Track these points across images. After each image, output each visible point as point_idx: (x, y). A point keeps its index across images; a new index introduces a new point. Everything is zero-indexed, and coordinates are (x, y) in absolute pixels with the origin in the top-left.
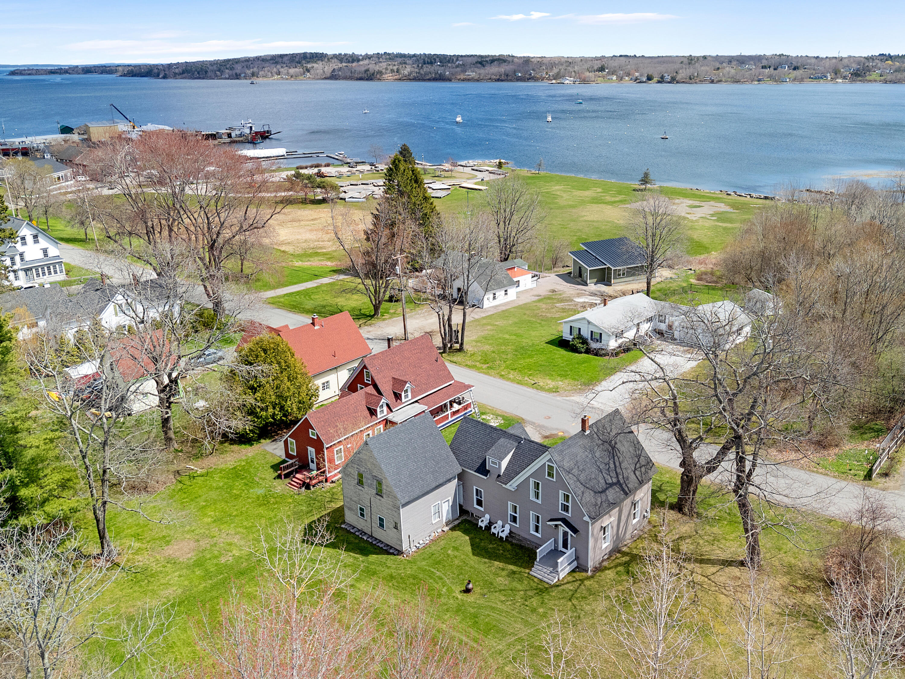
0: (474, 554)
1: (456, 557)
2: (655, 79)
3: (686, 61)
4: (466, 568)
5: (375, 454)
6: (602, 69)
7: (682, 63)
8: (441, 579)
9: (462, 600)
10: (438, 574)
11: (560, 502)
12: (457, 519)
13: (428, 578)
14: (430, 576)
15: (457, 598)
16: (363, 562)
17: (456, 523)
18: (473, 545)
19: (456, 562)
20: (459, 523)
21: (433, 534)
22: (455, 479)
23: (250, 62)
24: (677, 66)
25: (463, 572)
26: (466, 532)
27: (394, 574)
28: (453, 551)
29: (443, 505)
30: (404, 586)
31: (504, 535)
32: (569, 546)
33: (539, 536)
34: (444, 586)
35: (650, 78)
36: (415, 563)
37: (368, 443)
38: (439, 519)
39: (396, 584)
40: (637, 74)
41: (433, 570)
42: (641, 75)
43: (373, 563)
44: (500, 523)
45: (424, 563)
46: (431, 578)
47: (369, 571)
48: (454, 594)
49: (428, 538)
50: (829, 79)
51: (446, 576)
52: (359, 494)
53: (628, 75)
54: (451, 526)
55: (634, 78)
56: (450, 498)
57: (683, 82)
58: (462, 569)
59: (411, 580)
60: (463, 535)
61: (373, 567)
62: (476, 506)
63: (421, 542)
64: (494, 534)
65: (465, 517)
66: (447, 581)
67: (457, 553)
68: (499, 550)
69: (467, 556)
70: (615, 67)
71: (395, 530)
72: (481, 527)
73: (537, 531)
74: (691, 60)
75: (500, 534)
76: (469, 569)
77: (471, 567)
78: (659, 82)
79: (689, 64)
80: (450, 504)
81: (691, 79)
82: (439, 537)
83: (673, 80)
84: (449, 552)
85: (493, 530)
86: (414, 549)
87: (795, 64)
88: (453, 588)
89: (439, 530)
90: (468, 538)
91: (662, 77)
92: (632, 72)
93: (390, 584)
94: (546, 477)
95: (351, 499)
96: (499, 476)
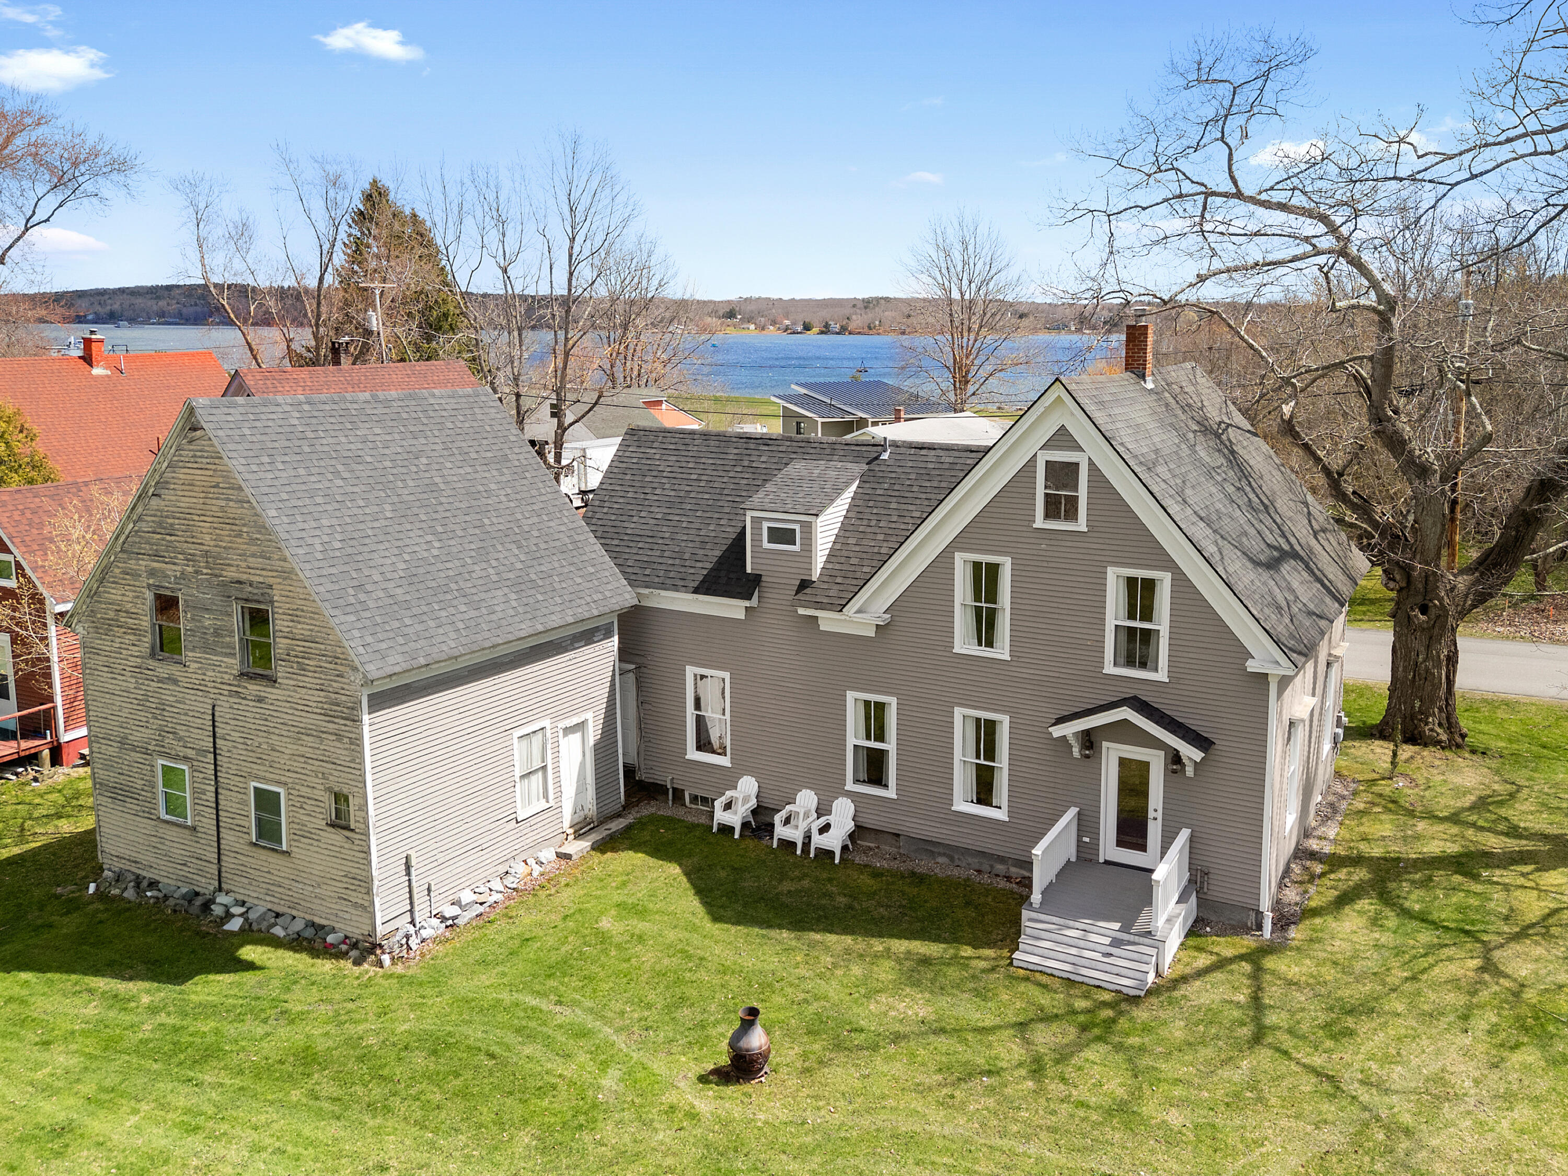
0: (716, 919)
1: (641, 939)
2: (816, 330)
3: (860, 305)
4: (703, 975)
5: (236, 464)
6: (731, 314)
7: (854, 306)
8: (582, 1033)
9: (725, 1123)
10: (565, 1015)
11: (1111, 623)
12: (618, 815)
13: (511, 1038)
14: (518, 1031)
15: (693, 1115)
16: (153, 1010)
17: (616, 825)
18: (704, 891)
19: (647, 957)
20: (629, 828)
21: (521, 869)
22: (608, 635)
23: (107, 297)
24: (848, 311)
25: (692, 993)
26: (660, 851)
27: (321, 1045)
28: (619, 918)
29: (563, 742)
30: (377, 1091)
31: (834, 841)
32: (1154, 831)
33: (1001, 815)
34: (604, 1066)
35: (807, 327)
36: (436, 983)
37: (202, 417)
38: (543, 805)
39: (329, 1089)
40: (787, 322)
41: (533, 1001)
42: (794, 324)
43: (207, 1010)
44: (806, 799)
45: (485, 978)
46: (531, 1037)
47: (177, 1047)
48: (670, 1097)
49: (497, 885)
50: (1073, 328)
51: (607, 1022)
52: (162, 707)
53: (774, 323)
54: (595, 837)
55: (783, 327)
56: (589, 715)
57: (859, 333)
58: (679, 981)
59: (419, 1060)
60: (652, 861)
61: (207, 1026)
62: (693, 754)
63: (467, 897)
64: (788, 845)
65: (648, 810)
66: (620, 1041)
67: (641, 926)
68: (830, 896)
69: (694, 929)
70: (752, 312)
71: (336, 837)
72: (727, 830)
73: (984, 794)
74: (868, 304)
75: (818, 841)
76: (717, 981)
77: (724, 970)
78: (822, 333)
79: (866, 308)
80: (591, 741)
81: (870, 328)
82: (549, 881)
83: (843, 330)
84: (605, 924)
85: (781, 831)
86: (432, 928)
87: (1022, 309)
88: (658, 1066)
89: (548, 855)
90: (675, 870)
91: (827, 326)
92: (779, 320)
93: (296, 1095)
94: (1040, 522)
95: (123, 742)
96: (805, 584)
